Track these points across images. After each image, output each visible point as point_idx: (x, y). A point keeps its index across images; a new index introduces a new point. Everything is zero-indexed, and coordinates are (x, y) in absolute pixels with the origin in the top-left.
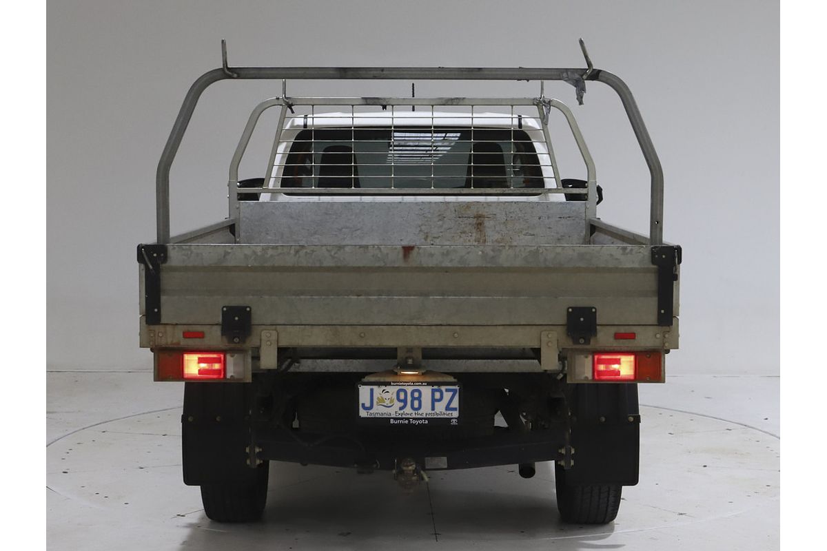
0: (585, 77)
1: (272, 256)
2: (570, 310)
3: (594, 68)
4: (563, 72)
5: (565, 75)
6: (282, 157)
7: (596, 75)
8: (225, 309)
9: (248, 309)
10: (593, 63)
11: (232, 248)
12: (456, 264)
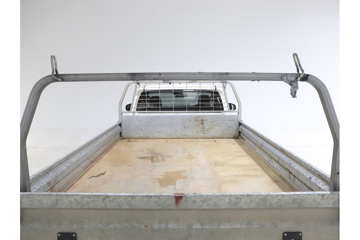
0: (299, 79)
1: (87, 202)
2: (285, 235)
3: (305, 73)
4: (284, 76)
5: (285, 77)
6: (136, 101)
7: (305, 78)
8: (59, 235)
9: (74, 235)
10: (304, 70)
11: (61, 197)
12: (210, 207)
